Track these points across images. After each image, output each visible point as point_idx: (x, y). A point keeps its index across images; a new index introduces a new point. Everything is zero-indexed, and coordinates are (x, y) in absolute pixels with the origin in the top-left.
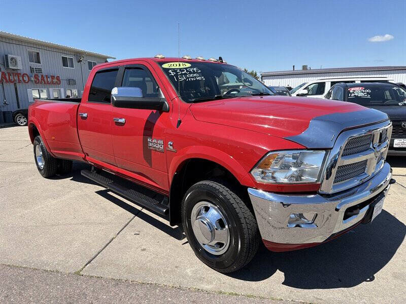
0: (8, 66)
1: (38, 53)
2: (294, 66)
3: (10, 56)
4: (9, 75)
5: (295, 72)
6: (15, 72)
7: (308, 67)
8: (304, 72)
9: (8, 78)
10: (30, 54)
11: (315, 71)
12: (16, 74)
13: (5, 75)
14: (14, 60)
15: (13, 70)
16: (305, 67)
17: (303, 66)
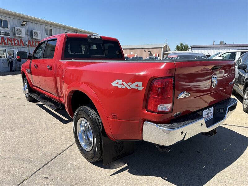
0: (32, 37)
1: (51, 30)
2: (214, 42)
3: (34, 31)
4: (33, 42)
5: (215, 45)
6: (37, 40)
7: (224, 43)
8: (221, 45)
9: (32, 44)
10: (46, 30)
11: (229, 46)
12: (37, 42)
13: (30, 42)
14: (36, 33)
15: (36, 39)
16: (222, 43)
17: (221, 42)
